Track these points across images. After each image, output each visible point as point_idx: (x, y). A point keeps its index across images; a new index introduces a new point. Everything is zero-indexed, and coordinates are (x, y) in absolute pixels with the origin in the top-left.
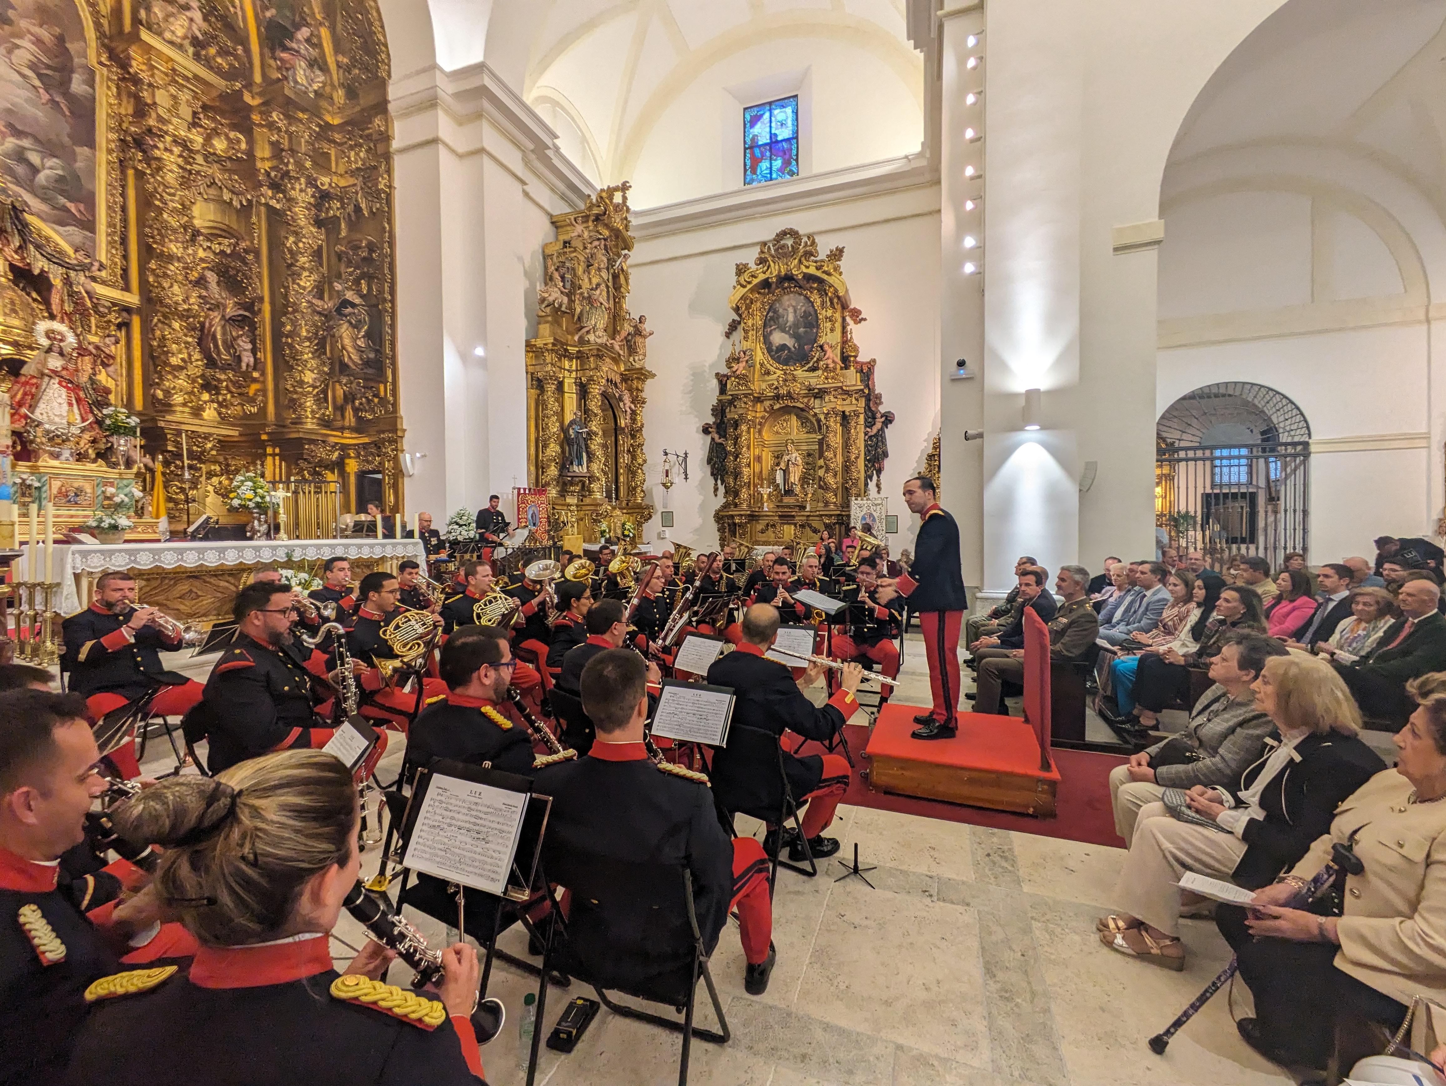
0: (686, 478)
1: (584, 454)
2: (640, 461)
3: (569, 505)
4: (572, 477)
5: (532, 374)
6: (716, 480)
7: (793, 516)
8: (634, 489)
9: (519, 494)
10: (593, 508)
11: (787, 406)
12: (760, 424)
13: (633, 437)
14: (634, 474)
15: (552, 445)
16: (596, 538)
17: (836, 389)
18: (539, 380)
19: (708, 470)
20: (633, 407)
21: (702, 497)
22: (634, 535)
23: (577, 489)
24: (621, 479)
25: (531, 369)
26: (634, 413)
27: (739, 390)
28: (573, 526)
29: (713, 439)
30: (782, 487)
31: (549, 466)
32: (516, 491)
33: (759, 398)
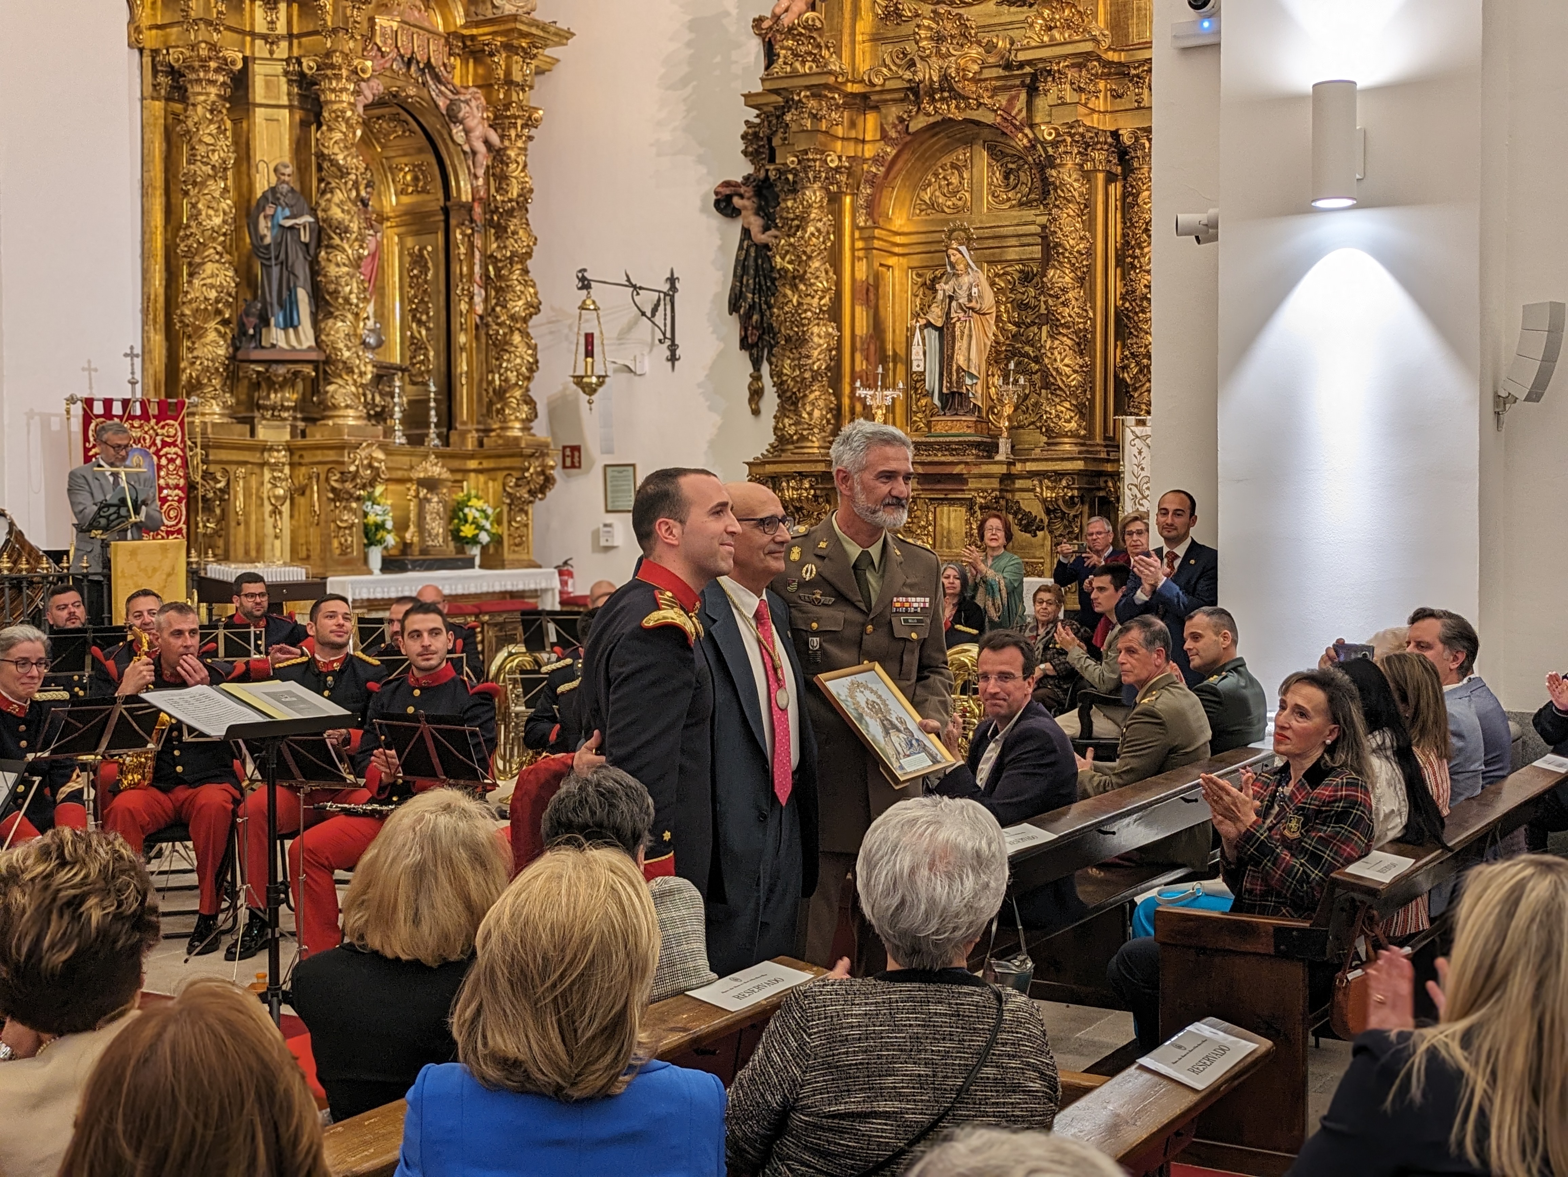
0: (673, 358)
1: (302, 295)
2: (518, 306)
3: (266, 448)
4: (269, 362)
5: (155, 52)
6: (756, 365)
7: (960, 479)
8: (501, 394)
9: (87, 418)
10: (331, 456)
11: (947, 122)
12: (872, 181)
13: (501, 231)
14: (501, 347)
15: (209, 268)
16: (344, 549)
17: (1082, 61)
18: (174, 73)
19: (732, 327)
20: (494, 138)
21: (717, 419)
22: (497, 540)
23: (290, 397)
24: (463, 366)
25: (150, 39)
26: (498, 155)
27: (794, 74)
28: (276, 511)
29: (746, 233)
30: (932, 381)
31: (198, 333)
32: (77, 410)
33: (865, 96)
